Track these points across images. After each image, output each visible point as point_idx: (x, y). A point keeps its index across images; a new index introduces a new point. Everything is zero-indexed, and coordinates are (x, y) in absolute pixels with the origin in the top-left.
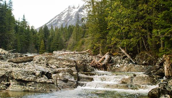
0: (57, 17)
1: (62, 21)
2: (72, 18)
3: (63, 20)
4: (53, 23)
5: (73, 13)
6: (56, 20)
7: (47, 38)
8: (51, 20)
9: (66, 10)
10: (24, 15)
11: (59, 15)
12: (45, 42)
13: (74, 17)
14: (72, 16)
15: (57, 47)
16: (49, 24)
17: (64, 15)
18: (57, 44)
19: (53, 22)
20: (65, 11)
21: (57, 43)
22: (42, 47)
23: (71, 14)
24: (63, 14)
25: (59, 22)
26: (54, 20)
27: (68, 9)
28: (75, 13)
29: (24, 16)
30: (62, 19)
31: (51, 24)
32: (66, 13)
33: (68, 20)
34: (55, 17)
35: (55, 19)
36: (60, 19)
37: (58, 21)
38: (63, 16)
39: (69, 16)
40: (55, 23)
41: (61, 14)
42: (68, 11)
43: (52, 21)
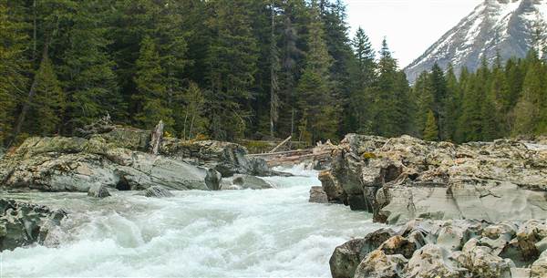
0: (450, 37)
1: (468, 46)
2: (498, 36)
3: (468, 43)
4: (439, 57)
5: (500, 18)
6: (446, 47)
7: (443, 105)
8: (432, 48)
9: (477, 11)
10: (384, 41)
11: (455, 29)
12: (437, 116)
13: (504, 32)
14: (499, 29)
15: (480, 130)
16: (425, 60)
17: (473, 28)
18: (478, 123)
19: (437, 54)
20: (476, 14)
21: (479, 119)
22: (430, 133)
23: (497, 24)
24: (467, 23)
25: (458, 52)
26: (440, 46)
27: (484, 7)
28: (509, 17)
29: (384, 44)
30: (467, 40)
31: (432, 60)
32: (479, 21)
33: (487, 42)
34: (444, 37)
35: (443, 44)
36: (458, 43)
37: (452, 50)
38: (470, 31)
39: (487, 30)
40: (443, 55)
41: (460, 24)
42: (483, 12)
43: (436, 51)
